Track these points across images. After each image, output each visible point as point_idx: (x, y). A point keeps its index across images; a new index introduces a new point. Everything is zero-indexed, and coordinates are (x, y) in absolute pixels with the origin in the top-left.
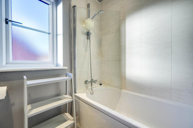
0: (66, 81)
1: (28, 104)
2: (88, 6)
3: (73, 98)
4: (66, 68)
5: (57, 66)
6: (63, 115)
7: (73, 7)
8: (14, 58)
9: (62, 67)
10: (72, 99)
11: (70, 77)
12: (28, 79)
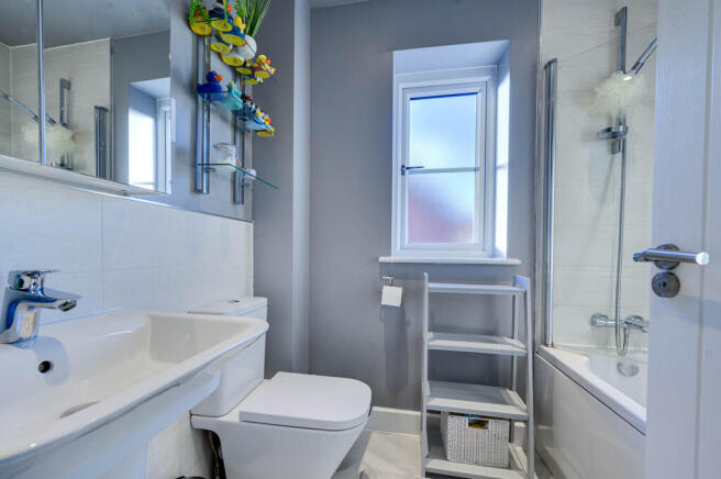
0: (514, 296)
1: (430, 330)
2: (621, 18)
3: (526, 349)
4: (517, 262)
5: (493, 256)
6: (502, 391)
7: (545, 68)
8: (412, 239)
9: (505, 259)
10: (525, 351)
11: (521, 287)
12: (432, 280)
